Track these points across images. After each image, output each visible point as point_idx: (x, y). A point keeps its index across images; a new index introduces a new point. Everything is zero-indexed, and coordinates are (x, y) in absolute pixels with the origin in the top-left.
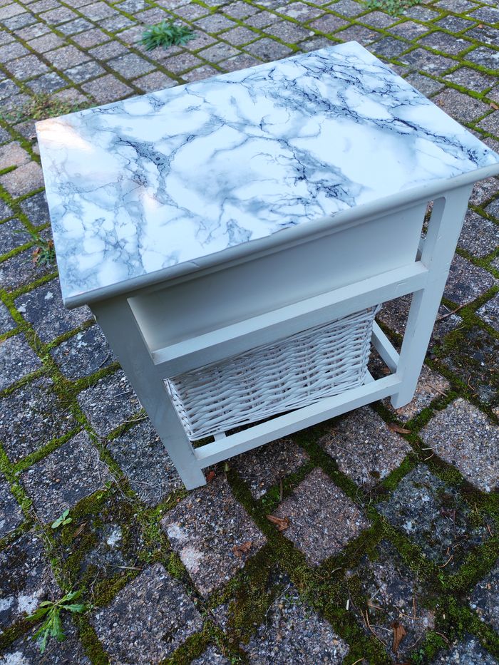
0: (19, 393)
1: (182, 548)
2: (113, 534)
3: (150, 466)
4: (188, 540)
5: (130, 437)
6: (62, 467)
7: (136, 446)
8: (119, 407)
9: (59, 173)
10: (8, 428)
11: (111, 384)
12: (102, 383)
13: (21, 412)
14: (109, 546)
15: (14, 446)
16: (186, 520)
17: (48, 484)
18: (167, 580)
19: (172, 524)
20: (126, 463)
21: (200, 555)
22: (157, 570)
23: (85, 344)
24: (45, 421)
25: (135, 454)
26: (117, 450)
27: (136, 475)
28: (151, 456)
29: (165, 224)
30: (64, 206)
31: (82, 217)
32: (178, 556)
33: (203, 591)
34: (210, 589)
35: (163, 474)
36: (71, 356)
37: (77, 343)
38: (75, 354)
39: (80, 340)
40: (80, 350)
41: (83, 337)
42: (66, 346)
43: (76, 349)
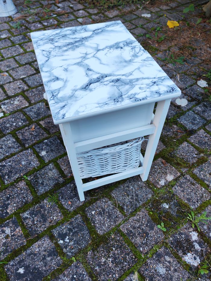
0: (96, 270)
1: (167, 181)
2: (164, 206)
3: (137, 195)
4: (164, 179)
5: (124, 205)
6: (138, 234)
7: (128, 202)
8: (109, 212)
9: (106, 104)
10: (118, 270)
11: (95, 219)
12: (94, 223)
13: (108, 265)
14: (169, 207)
15: (128, 263)
16: (158, 180)
17: (147, 239)
18: (177, 185)
19: (160, 184)
20: (136, 205)
21: (168, 175)
22: (174, 189)
23: (67, 237)
24: (114, 249)
25: (132, 202)
26: (130, 210)
27: (141, 200)
28: (132, 196)
29: (143, 73)
30: (130, 99)
31: (138, 93)
32: (170, 182)
33: (179, 174)
34: (178, 172)
35: (140, 190)
36: (74, 244)
37: (65, 243)
38: (73, 242)
39: (64, 241)
40: (71, 240)
41: (61, 240)
42: (66, 249)
43: (70, 242)
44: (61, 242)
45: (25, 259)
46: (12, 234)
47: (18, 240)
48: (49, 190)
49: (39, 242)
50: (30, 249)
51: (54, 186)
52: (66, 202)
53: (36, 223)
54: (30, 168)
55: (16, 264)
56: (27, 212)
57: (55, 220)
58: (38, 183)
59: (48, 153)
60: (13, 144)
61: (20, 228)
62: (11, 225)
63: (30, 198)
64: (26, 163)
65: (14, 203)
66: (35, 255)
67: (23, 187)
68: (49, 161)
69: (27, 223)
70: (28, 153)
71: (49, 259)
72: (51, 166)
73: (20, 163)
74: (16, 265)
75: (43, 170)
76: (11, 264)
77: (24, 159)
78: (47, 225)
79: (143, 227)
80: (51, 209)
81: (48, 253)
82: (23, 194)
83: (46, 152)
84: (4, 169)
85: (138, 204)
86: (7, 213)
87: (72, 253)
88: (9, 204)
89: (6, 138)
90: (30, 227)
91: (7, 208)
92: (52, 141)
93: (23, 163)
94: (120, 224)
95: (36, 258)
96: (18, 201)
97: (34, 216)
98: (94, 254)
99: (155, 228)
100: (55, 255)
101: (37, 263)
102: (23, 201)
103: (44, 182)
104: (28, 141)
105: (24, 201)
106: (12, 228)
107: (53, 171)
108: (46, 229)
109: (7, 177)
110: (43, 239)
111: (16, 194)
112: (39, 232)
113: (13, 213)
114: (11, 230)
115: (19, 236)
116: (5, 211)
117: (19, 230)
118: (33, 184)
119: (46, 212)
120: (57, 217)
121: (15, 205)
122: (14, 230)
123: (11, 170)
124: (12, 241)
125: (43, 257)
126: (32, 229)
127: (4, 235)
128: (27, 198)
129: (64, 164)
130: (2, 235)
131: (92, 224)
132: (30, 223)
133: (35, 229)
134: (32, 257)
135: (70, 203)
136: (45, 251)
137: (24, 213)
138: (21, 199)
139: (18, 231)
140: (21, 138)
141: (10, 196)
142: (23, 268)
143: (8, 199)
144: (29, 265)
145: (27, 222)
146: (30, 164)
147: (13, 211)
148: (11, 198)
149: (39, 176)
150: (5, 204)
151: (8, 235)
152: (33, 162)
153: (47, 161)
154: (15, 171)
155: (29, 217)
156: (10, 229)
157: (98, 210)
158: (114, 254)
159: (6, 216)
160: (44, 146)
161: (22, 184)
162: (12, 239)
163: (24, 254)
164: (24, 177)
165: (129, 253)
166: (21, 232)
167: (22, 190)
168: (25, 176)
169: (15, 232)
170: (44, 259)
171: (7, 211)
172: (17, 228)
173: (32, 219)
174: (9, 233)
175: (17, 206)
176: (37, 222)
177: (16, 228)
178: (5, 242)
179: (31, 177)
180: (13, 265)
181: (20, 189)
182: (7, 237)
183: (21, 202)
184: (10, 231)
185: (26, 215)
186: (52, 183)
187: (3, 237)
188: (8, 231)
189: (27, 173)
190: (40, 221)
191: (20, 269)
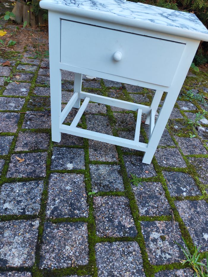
2: (176, 128)
6: (193, 149)
8: (168, 154)
11: (171, 164)
14: (178, 126)
17: (198, 147)
23: (181, 188)
24: (201, 166)
26: (172, 143)
36: (189, 186)
37: (186, 191)
38: (188, 186)
39: (185, 192)
40: (185, 187)
41: (183, 193)
42: (192, 193)
43: (186, 188)
44: (185, 194)
45: (194, 229)
46: (161, 231)
47: (170, 228)
48: (122, 181)
49: (180, 210)
50: (185, 221)
51: (120, 175)
52: (144, 174)
53: (156, 206)
54: (82, 185)
55: (197, 240)
56: (140, 209)
57: (160, 190)
58: (107, 186)
59: (74, 162)
60: (25, 187)
61: (157, 222)
62: (149, 229)
63: (123, 199)
64: (70, 185)
65: (121, 217)
66: (192, 219)
67: (104, 201)
68: (85, 166)
69: (154, 214)
70: (56, 178)
71: (199, 209)
72: (93, 167)
73: (66, 191)
74: (199, 240)
75: (94, 175)
76: (197, 244)
77: (62, 185)
78: (163, 197)
79: (188, 144)
80: (147, 188)
81: (193, 208)
82: (113, 204)
83: (70, 163)
84: (60, 210)
85: (169, 137)
86: (130, 228)
87: (197, 191)
88: (119, 222)
89: (6, 191)
90: (159, 212)
91: (124, 226)
92: (58, 153)
93: (68, 188)
94: (182, 153)
95: (196, 219)
96: (120, 212)
97: (147, 204)
98: (202, 178)
99: (191, 139)
100: (197, 204)
101: (201, 220)
102: (123, 208)
103: (109, 181)
104: (37, 171)
105: (123, 206)
106: (153, 229)
107: (100, 168)
108: (167, 200)
109: (77, 212)
110: (178, 206)
111: (110, 211)
112: (169, 207)
113: (133, 222)
114: (156, 231)
115: (166, 226)
116: (128, 229)
117: (159, 223)
118: (106, 190)
119: (147, 193)
120: (157, 187)
121: (124, 217)
122: (157, 228)
123: (69, 203)
124: (170, 235)
125: (196, 212)
126: (161, 211)
127: (159, 241)
128: (121, 202)
129: (98, 157)
130: (159, 243)
131: (175, 167)
132: (154, 210)
133: (163, 209)
134: (194, 222)
135: (147, 172)
136: (190, 209)
137: (140, 211)
138: (120, 209)
139: (159, 225)
140: (24, 176)
141: (108, 217)
142: (203, 234)
143: (111, 221)
144: (201, 227)
145: (152, 213)
146: (75, 182)
147: (132, 221)
148: (111, 218)
149: (98, 181)
150: (117, 227)
151: (161, 237)
152: (75, 178)
153: (84, 168)
154: (74, 200)
155: (146, 209)
156: (154, 231)
157: (163, 159)
158: (205, 167)
159: (134, 231)
160: (60, 161)
161: (99, 200)
162: (168, 234)
163: (189, 228)
164: (90, 195)
165: (206, 160)
166: (162, 222)
167: (108, 203)
168: (90, 193)
169: (160, 229)
170: (198, 213)
171: (128, 228)
172: (156, 224)
173: (150, 207)
174: (159, 235)
175: (127, 215)
176: (155, 204)
177: (155, 226)
178: (169, 242)
179: (95, 189)
180: (199, 243)
181: (105, 204)
182: (163, 238)
183: (123, 210)
184: (157, 233)
185: (143, 211)
186: (115, 175)
187: (162, 242)
188: (155, 235)
189: (86, 190)
190: (156, 202)
191: (204, 237)
